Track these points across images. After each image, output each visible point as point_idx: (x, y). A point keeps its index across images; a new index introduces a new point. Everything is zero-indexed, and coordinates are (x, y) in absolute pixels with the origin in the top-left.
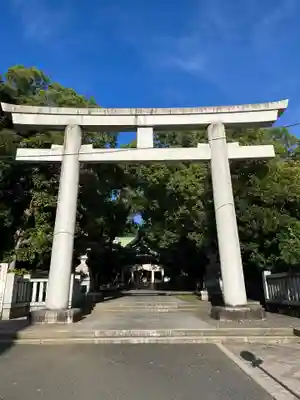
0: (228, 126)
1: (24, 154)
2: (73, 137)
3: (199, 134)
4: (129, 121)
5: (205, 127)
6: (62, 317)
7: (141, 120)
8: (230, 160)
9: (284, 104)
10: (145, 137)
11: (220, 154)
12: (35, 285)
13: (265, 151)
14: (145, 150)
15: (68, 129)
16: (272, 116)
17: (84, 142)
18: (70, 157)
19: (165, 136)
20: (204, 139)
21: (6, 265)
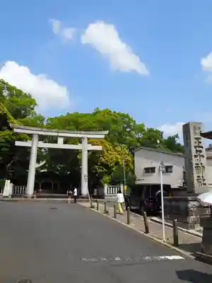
0: (88, 139)
1: (18, 143)
2: (36, 139)
5: (81, 138)
6: (33, 197)
7: (60, 134)
8: (88, 151)
9: (107, 132)
11: (85, 148)
13: (99, 148)
14: (60, 145)
15: (34, 135)
16: (103, 136)
17: (39, 140)
18: (35, 145)
20: (81, 143)
21: (9, 181)
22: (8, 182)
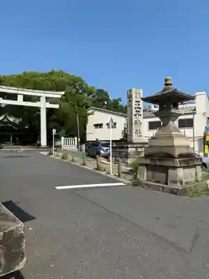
3: (38, 99)
4: (16, 92)
5: (40, 97)
7: (19, 92)
8: (47, 108)
9: (63, 93)
10: (20, 98)
11: (43, 105)
14: (20, 102)
19: (26, 98)
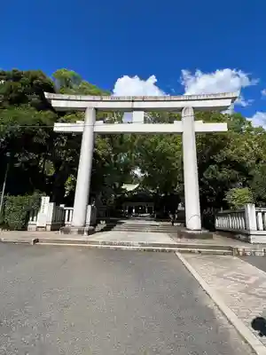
0: (196, 109)
1: (59, 127)
2: (89, 116)
5: (181, 110)
6: (81, 232)
7: (136, 105)
8: (196, 133)
11: (189, 129)
12: (67, 212)
15: (88, 111)
18: (87, 129)
21: (48, 198)
22: (46, 200)
